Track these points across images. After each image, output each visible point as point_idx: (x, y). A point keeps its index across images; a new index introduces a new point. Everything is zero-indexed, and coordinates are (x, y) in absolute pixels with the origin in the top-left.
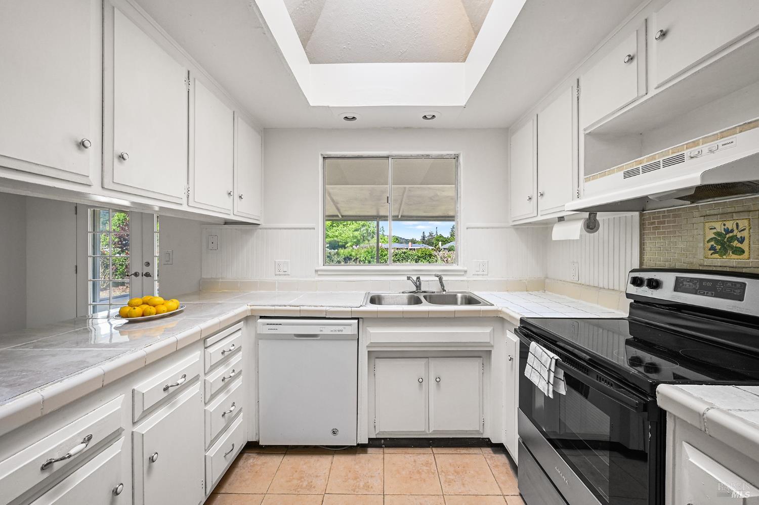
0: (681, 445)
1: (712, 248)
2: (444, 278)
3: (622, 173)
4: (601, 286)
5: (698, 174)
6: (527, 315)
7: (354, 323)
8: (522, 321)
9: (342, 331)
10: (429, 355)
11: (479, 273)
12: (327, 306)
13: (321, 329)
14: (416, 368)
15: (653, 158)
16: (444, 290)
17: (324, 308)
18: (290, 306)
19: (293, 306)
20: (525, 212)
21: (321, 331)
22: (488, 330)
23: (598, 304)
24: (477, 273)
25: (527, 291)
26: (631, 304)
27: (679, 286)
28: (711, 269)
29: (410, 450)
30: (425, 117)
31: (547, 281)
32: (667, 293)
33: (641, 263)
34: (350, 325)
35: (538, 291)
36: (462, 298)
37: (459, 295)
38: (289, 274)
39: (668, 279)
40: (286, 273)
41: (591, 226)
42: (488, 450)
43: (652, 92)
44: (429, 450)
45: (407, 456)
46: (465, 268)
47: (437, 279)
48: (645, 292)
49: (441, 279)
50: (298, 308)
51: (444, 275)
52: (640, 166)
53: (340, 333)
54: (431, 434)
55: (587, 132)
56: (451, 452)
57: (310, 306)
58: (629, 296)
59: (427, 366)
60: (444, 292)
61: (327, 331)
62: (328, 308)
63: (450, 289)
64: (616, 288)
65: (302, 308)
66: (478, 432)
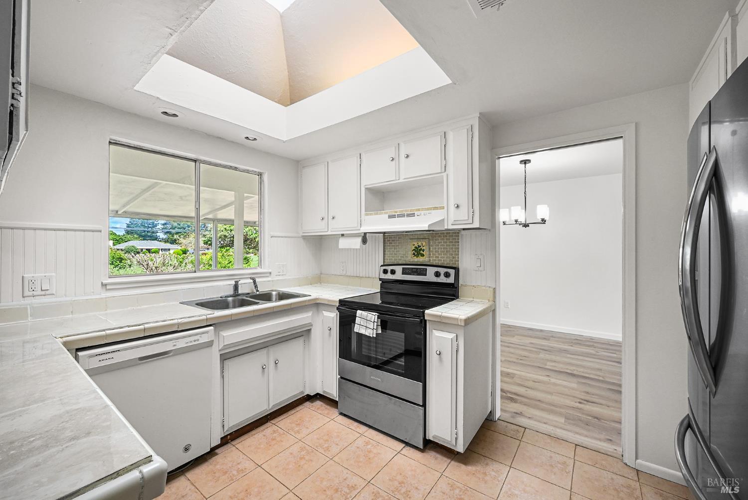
0: (432, 331)
1: (414, 254)
2: (257, 280)
3: (387, 215)
4: (361, 276)
5: (427, 226)
6: (342, 298)
7: (211, 330)
8: (341, 301)
9: (198, 340)
10: (269, 344)
11: (280, 274)
12: (177, 319)
13: (174, 344)
14: (259, 358)
15: (402, 211)
16: (257, 291)
17: (176, 321)
18: (129, 326)
19: (132, 326)
20: (316, 227)
21: (174, 345)
22: (310, 314)
23: (360, 286)
24: (278, 274)
25: (311, 284)
26: (381, 284)
27: (404, 272)
28: (414, 263)
29: (253, 432)
30: (247, 138)
31: (322, 276)
32: (399, 276)
33: (384, 262)
34: (207, 332)
35: (317, 284)
36: (276, 295)
37: (274, 293)
38: (54, 293)
39: (399, 269)
40: (47, 292)
41: (364, 241)
42: (307, 404)
43: (401, 180)
44: (269, 424)
45: (256, 436)
46: (270, 271)
47: (252, 281)
48: (389, 276)
49: (255, 282)
50: (142, 327)
51: (257, 277)
52: (396, 214)
53: (197, 343)
54: (271, 409)
55: (366, 187)
56: (285, 417)
57: (157, 322)
58: (380, 279)
59: (268, 354)
60: (258, 292)
61: (181, 344)
62: (180, 321)
63: (262, 289)
64: (370, 276)
65: (146, 326)
66: (302, 392)
